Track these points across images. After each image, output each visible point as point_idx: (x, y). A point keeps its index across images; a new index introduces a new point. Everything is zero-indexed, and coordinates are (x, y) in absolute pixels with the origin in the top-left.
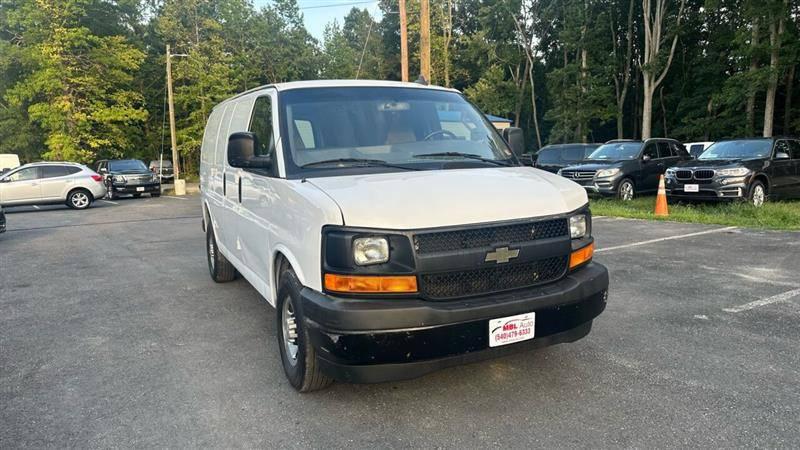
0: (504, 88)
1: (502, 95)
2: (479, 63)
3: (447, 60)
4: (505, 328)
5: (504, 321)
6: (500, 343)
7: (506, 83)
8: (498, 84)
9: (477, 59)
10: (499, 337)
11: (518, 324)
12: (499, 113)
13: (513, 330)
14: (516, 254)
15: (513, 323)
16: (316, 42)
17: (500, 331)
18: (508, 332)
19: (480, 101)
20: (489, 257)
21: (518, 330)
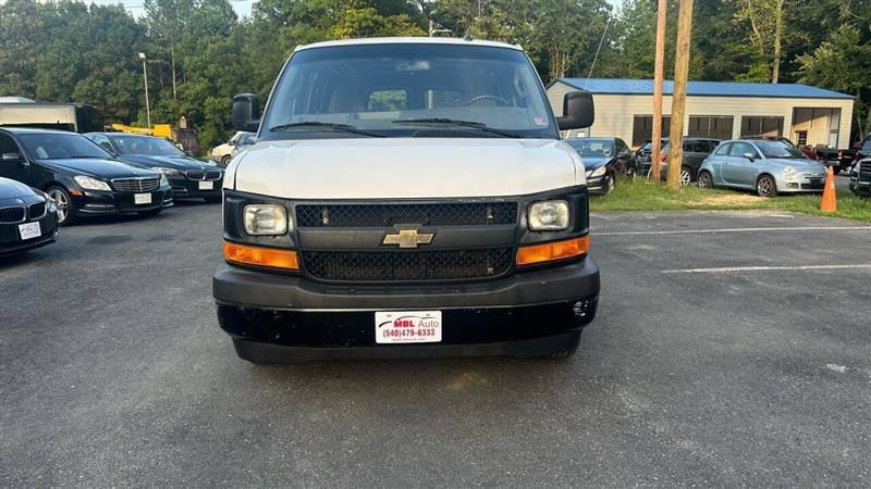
0: (857, 54)
1: (854, 63)
2: (823, 23)
3: (779, 20)
4: (396, 324)
5: (396, 315)
6: (390, 340)
7: (860, 48)
8: (850, 49)
9: (821, 18)
10: (387, 333)
11: (416, 322)
12: (845, 87)
13: (409, 328)
14: (428, 238)
15: (408, 319)
16: (610, 8)
17: (390, 327)
18: (401, 329)
19: (819, 72)
20: (389, 239)
21: (416, 329)
